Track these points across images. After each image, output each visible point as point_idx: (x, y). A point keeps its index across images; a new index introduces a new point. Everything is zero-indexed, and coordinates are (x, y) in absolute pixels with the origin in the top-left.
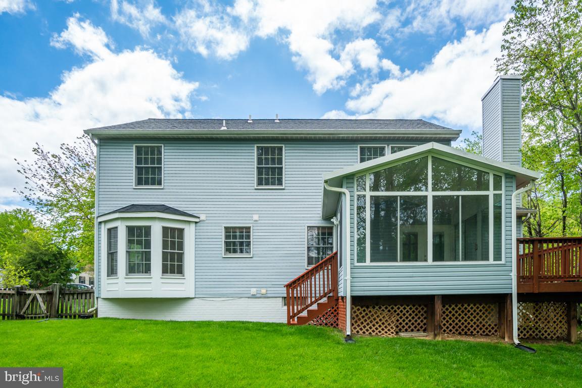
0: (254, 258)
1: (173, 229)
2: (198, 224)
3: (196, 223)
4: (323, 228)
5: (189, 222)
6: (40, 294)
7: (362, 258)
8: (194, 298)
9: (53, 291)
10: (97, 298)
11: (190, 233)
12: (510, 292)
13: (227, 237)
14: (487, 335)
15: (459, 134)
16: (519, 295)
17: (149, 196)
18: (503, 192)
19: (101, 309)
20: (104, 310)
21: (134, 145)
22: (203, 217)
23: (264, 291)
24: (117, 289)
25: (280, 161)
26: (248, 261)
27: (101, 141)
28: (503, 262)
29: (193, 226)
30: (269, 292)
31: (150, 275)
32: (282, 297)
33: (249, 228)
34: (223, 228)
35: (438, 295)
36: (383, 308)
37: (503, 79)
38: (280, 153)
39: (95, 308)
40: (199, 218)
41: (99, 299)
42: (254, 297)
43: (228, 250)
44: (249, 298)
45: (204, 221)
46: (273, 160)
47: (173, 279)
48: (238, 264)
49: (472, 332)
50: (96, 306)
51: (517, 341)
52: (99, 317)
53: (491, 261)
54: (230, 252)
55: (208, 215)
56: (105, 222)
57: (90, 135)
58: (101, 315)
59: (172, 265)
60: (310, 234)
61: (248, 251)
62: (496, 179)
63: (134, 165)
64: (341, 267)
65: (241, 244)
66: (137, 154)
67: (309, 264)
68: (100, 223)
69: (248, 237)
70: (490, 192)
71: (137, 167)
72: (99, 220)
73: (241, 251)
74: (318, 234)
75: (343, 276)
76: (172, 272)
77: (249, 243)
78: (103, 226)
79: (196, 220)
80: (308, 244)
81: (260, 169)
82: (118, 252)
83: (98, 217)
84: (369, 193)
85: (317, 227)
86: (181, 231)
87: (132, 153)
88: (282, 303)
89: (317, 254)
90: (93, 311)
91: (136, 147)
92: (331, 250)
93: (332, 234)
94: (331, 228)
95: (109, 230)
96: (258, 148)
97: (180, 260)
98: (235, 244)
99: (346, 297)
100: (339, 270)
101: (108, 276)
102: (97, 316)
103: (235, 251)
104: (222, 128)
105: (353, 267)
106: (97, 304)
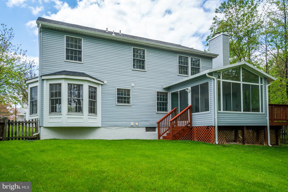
0: (132, 106)
1: (92, 87)
3: (102, 85)
4: (163, 93)
5: (99, 84)
8: (101, 127)
9: (4, 122)
10: (40, 127)
11: (99, 90)
12: (267, 125)
13: (118, 94)
14: (253, 143)
15: (217, 56)
17: (73, 66)
18: (263, 84)
19: (43, 134)
20: (45, 135)
21: (65, 36)
22: (106, 82)
23: (137, 124)
24: (61, 121)
25: (144, 57)
26: (130, 107)
27: (44, 29)
28: (264, 113)
29: (100, 86)
30: (139, 124)
31: (83, 114)
32: (146, 127)
33: (130, 90)
34: (117, 89)
35: (245, 126)
37: (223, 34)
38: (144, 53)
39: (38, 133)
40: (103, 82)
41: (41, 127)
42: (132, 127)
44: (130, 127)
45: (106, 84)
46: (140, 56)
47: (92, 116)
48: (124, 109)
49: (249, 142)
50: (39, 132)
52: (41, 139)
53: (260, 112)
54: (119, 102)
55: (108, 81)
56: (47, 80)
57: (40, 25)
58: (42, 138)
59: (91, 108)
60: (158, 95)
61: (128, 102)
62: (261, 79)
63: (65, 48)
64: (196, 112)
65: (125, 98)
66: (67, 41)
67: (157, 111)
68: (43, 80)
69: (129, 95)
70: (260, 84)
71: (66, 49)
72: (43, 78)
73: (125, 102)
74: (161, 96)
75: (213, 116)
76: (91, 112)
77: (129, 98)
78: (45, 82)
79: (102, 83)
80: (157, 101)
81: (134, 60)
82: (61, 99)
83: (41, 76)
84: (222, 80)
85: (161, 93)
86: (96, 88)
87: (63, 40)
88: (145, 130)
89: (160, 105)
90: (36, 135)
91: (66, 36)
92: (166, 104)
93: (167, 96)
94: (167, 93)
95: (50, 84)
96: (133, 48)
97: (94, 106)
98: (122, 98)
99: (215, 127)
100: (193, 114)
101: (49, 113)
102: (39, 139)
103: (121, 102)
104: (113, 35)
105: (218, 113)
106: (40, 131)
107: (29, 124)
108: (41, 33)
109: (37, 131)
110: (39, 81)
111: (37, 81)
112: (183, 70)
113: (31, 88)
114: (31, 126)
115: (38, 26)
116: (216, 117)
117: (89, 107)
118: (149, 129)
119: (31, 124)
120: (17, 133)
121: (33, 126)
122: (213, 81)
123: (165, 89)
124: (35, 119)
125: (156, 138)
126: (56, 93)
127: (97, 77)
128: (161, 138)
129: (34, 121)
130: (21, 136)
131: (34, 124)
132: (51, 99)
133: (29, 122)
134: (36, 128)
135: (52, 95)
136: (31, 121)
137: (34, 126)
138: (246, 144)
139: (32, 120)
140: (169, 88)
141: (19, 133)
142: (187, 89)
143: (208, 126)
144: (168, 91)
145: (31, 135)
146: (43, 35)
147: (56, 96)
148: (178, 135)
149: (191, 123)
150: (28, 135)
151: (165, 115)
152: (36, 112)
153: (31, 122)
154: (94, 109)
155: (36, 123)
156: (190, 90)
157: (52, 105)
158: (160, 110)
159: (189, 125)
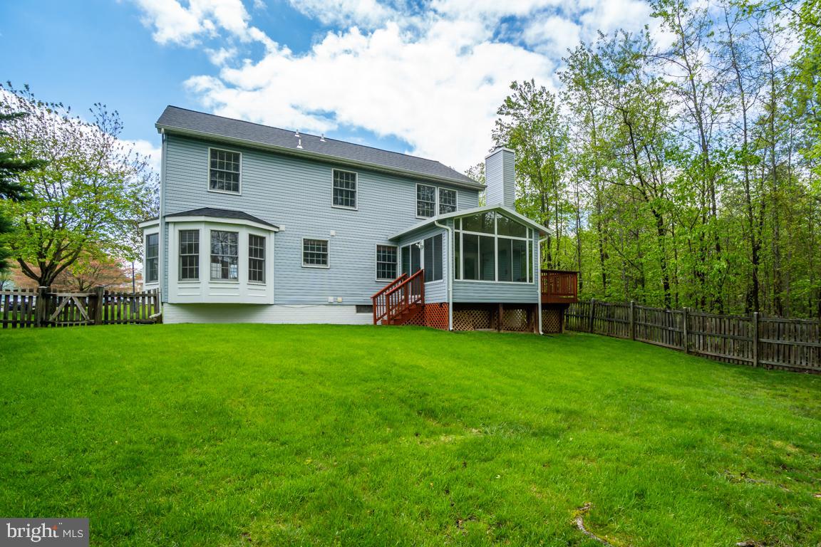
0: (331, 270)
1: (256, 237)
2: (277, 234)
3: (275, 232)
4: (389, 247)
5: (269, 231)
6: (79, 298)
7: (457, 276)
8: (273, 304)
9: (97, 294)
10: (162, 303)
11: (270, 242)
12: (538, 303)
13: (306, 248)
15: (484, 188)
16: (542, 304)
17: (223, 200)
18: (533, 240)
19: (168, 315)
20: (171, 316)
21: (209, 148)
22: (282, 228)
23: (340, 299)
24: (199, 294)
25: (354, 187)
26: (326, 271)
27: (169, 137)
28: (533, 283)
29: (273, 235)
30: (344, 301)
31: (238, 281)
32: (357, 306)
33: (327, 242)
34: (302, 239)
35: (501, 303)
36: (465, 312)
37: (504, 150)
38: (354, 179)
39: (159, 314)
40: (278, 228)
41: (164, 305)
42: (331, 304)
43: (306, 261)
44: (326, 305)
45: (283, 231)
46: (347, 184)
47: (257, 285)
48: (315, 274)
50: (160, 312)
51: (541, 333)
52: (164, 323)
53: (528, 283)
54: (308, 263)
55: (287, 226)
56: (175, 223)
57: (163, 130)
58: (166, 321)
59: (255, 272)
60: (378, 251)
61: (325, 262)
62: (530, 231)
63: (209, 168)
64: (429, 281)
65: (318, 255)
66: (212, 157)
67: (378, 277)
68: (167, 223)
69: (325, 250)
70: (527, 239)
71: (211, 170)
72: (168, 220)
73: (318, 262)
74: (384, 252)
75: (446, 288)
76: (255, 279)
77: (325, 256)
78: (171, 227)
79: (276, 230)
80: (378, 260)
81: (335, 190)
82: (198, 256)
83: (165, 217)
84: (462, 232)
85: (384, 247)
86: (263, 239)
87: (206, 155)
88: (355, 311)
89: (384, 268)
90: (156, 317)
91: (211, 149)
92: (394, 266)
93: (395, 252)
94: (395, 248)
95: (180, 231)
96: (335, 171)
97: (260, 267)
98: (312, 255)
99: (449, 303)
100: (426, 283)
101: (179, 280)
102: (161, 322)
103: (312, 262)
104: (298, 147)
105: (453, 282)
106: (162, 310)
107: (143, 298)
108: (165, 144)
109: (157, 311)
110: (160, 225)
111: (158, 225)
112: (425, 208)
113: (148, 236)
114: (146, 303)
115: (160, 132)
116: (451, 289)
117: (250, 271)
118: (361, 308)
119: (146, 298)
120: (122, 313)
121: (149, 301)
122: (446, 232)
123: (391, 240)
124: (155, 290)
125: (371, 322)
126: (190, 246)
127: (266, 218)
128: (379, 323)
129: (152, 293)
130: (128, 318)
131: (152, 298)
132: (183, 256)
133: (144, 296)
134: (156, 305)
135: (183, 249)
136: (146, 293)
137: (152, 303)
138: (502, 331)
139: (149, 292)
140: (398, 240)
141: (124, 313)
142: (418, 243)
143: (442, 303)
144: (397, 244)
145: (147, 318)
146: (169, 146)
147: (190, 251)
148: (400, 317)
149: (422, 299)
150: (141, 317)
151: (386, 285)
152: (157, 279)
153: (146, 295)
154: (260, 273)
155: (155, 298)
156: (423, 244)
157: (183, 266)
158: (384, 277)
159: (420, 302)
